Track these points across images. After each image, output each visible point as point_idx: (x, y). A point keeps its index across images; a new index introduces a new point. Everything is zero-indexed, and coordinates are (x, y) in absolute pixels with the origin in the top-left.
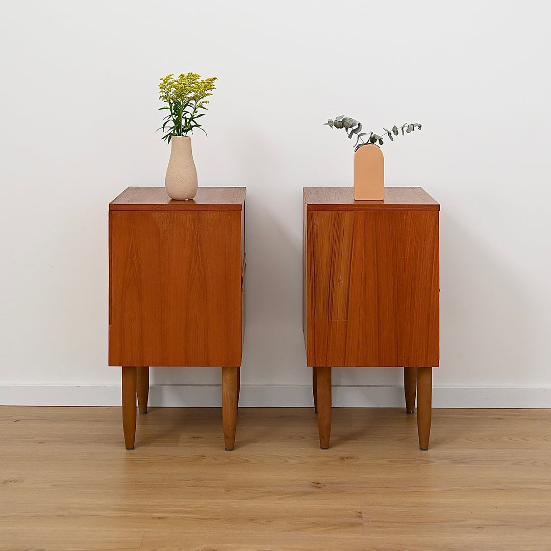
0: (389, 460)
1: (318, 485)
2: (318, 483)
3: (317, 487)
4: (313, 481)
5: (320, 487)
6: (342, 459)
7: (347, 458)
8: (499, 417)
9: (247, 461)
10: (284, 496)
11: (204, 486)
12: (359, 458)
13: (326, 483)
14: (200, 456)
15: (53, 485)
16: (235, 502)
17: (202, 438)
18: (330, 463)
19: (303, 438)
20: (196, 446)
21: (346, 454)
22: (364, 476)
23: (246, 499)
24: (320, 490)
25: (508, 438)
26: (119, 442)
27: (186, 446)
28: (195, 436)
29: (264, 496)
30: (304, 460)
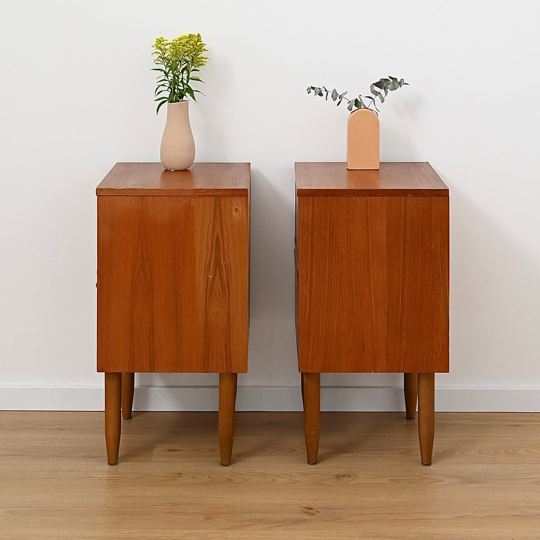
0: (390, 478)
1: (310, 511)
2: (310, 509)
3: (308, 513)
4: (304, 506)
5: (312, 514)
6: (338, 477)
7: (344, 476)
8: (515, 423)
9: (230, 480)
10: (272, 525)
11: (180, 512)
12: (357, 476)
13: (320, 509)
14: (176, 473)
15: (8, 512)
16: (215, 533)
17: (179, 450)
18: (324, 482)
19: (294, 451)
20: (172, 461)
21: (342, 471)
22: (363, 499)
23: (229, 529)
24: (313, 517)
25: (526, 450)
26: (85, 457)
27: (160, 461)
28: (170, 449)
29: (248, 525)
30: (295, 479)
